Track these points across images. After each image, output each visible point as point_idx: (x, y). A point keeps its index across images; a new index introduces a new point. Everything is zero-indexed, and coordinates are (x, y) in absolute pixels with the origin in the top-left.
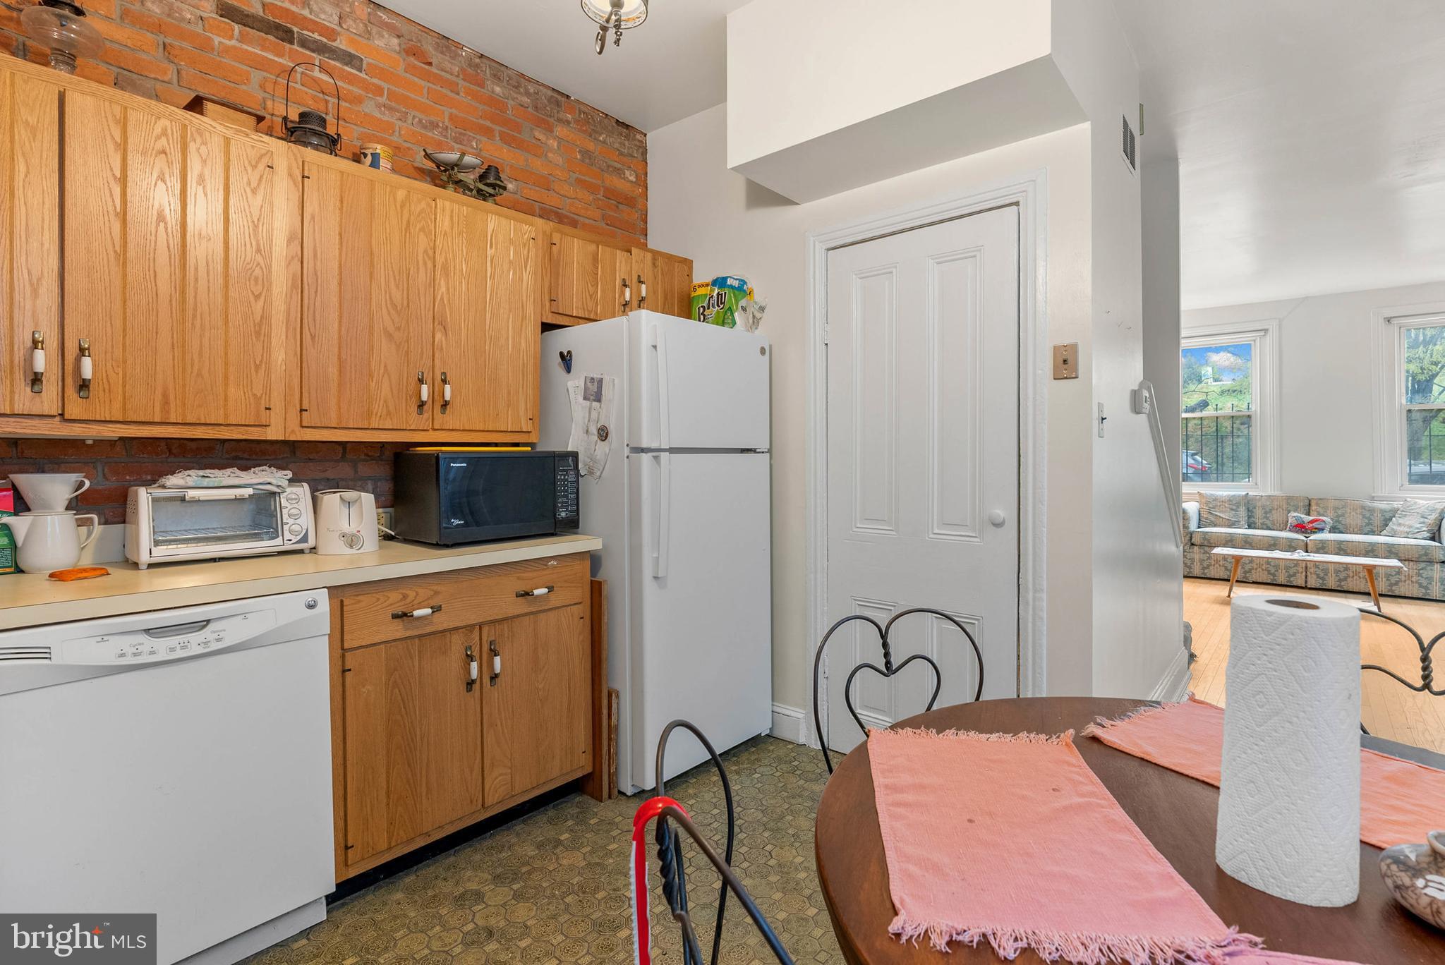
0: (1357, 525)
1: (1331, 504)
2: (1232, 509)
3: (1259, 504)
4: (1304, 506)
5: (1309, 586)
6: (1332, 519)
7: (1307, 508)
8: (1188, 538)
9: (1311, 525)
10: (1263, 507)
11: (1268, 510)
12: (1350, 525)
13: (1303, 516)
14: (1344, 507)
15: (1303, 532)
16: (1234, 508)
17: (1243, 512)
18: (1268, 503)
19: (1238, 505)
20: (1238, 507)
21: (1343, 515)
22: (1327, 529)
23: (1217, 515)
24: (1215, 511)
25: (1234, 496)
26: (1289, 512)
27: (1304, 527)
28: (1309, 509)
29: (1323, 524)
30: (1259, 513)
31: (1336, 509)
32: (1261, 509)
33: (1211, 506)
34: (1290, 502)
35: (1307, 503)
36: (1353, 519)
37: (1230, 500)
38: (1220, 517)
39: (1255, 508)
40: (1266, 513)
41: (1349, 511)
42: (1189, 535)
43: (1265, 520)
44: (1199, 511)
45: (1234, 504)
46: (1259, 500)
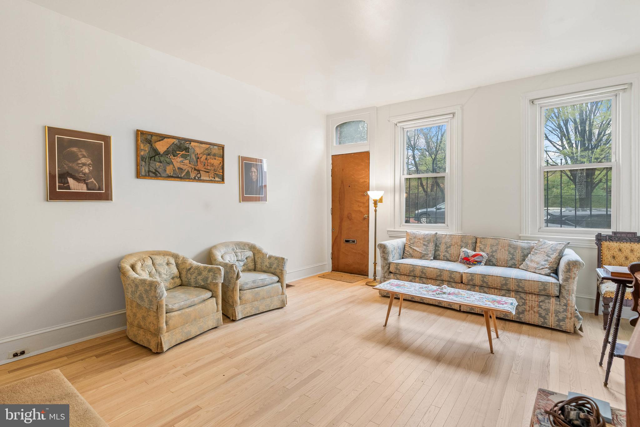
0: (504, 259)
1: (490, 242)
2: (424, 245)
3: (444, 241)
4: (472, 243)
5: (462, 310)
6: (488, 254)
7: (474, 245)
8: (387, 267)
9: (473, 259)
10: (446, 243)
11: (448, 246)
12: (500, 259)
13: (469, 251)
14: (497, 244)
15: (468, 264)
16: (426, 244)
17: (431, 247)
18: (449, 241)
19: (429, 241)
20: (429, 243)
21: (496, 251)
22: (484, 262)
23: (414, 249)
24: (414, 246)
25: (427, 235)
26: (462, 247)
27: (468, 260)
28: (476, 246)
29: (480, 257)
30: (442, 248)
31: (492, 246)
32: (444, 244)
33: (412, 242)
34: (463, 241)
35: (474, 241)
36: (502, 255)
37: (424, 238)
38: (416, 250)
39: (440, 244)
40: (447, 248)
41: (500, 248)
42: (388, 266)
43: (446, 253)
44: (405, 246)
45: (426, 240)
46: (444, 238)
